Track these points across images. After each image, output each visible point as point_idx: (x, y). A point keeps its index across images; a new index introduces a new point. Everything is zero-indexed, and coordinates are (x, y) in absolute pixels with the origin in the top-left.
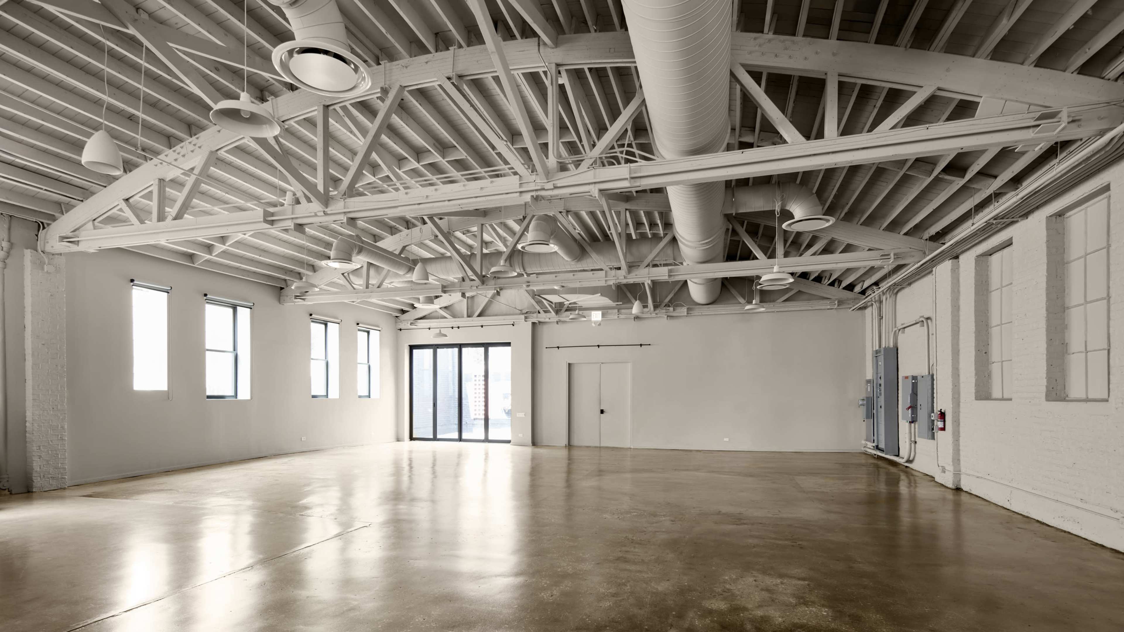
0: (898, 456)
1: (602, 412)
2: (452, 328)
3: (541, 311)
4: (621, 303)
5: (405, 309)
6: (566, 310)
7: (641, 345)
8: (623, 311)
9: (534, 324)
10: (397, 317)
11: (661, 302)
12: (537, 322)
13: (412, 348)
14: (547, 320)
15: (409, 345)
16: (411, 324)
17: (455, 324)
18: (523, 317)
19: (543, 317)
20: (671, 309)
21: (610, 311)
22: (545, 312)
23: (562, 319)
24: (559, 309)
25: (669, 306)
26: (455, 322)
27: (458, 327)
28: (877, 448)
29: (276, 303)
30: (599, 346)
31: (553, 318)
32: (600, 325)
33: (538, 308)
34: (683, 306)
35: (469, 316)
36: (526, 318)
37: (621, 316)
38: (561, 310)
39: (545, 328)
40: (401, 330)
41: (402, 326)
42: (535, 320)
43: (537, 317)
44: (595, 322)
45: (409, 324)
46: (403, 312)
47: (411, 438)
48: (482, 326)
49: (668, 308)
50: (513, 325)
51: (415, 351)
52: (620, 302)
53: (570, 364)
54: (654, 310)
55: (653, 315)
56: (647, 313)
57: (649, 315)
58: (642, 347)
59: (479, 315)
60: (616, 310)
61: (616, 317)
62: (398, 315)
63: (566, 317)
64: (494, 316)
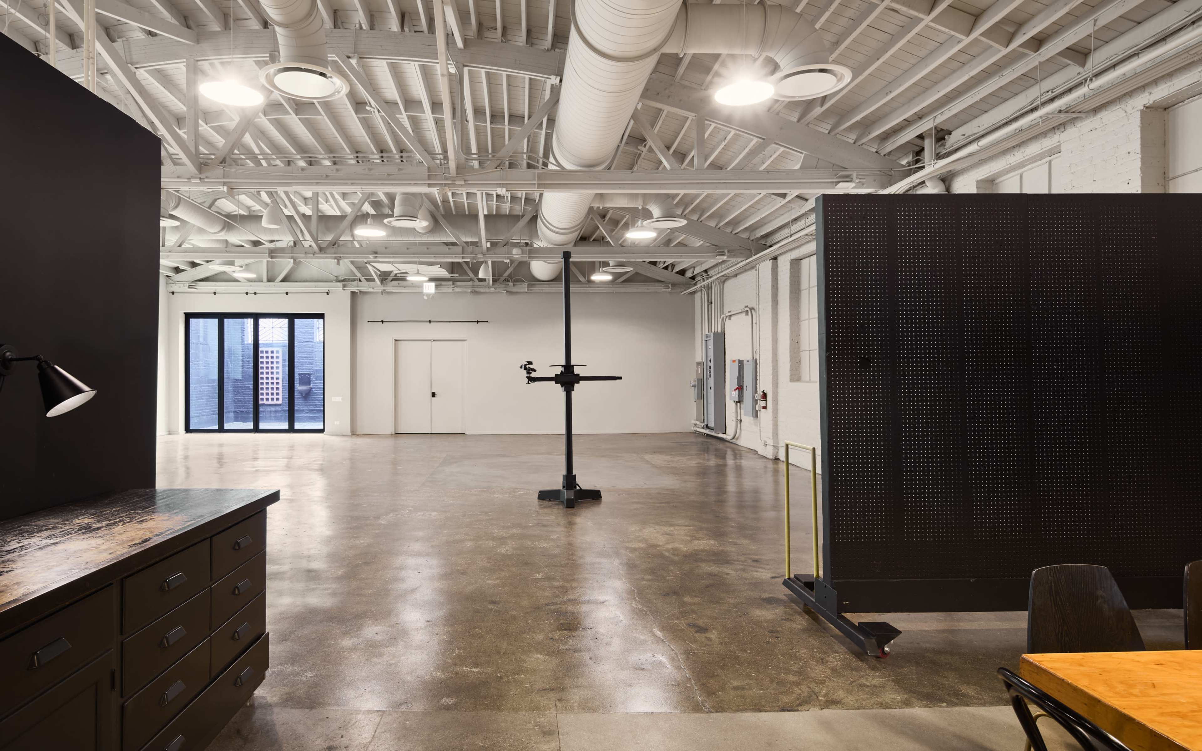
0: (725, 433)
1: (433, 395)
2: (247, 293)
3: (363, 279)
4: (457, 275)
5: (182, 267)
6: (393, 280)
7: (478, 322)
8: (458, 283)
9: (353, 293)
10: (166, 276)
11: (500, 275)
12: (358, 291)
13: (188, 316)
14: (371, 290)
15: (185, 313)
16: (190, 287)
17: (251, 290)
18: (340, 284)
19: (364, 286)
20: (511, 284)
21: (443, 283)
22: (368, 280)
23: (388, 289)
24: (384, 277)
25: (508, 281)
26: (251, 286)
27: (255, 294)
28: (707, 427)
30: (430, 321)
31: (378, 287)
32: (433, 297)
33: (359, 275)
34: (523, 282)
35: (269, 280)
36: (344, 286)
37: (457, 290)
38: (387, 279)
39: (367, 298)
40: (173, 293)
41: (175, 288)
42: (354, 289)
43: (358, 286)
44: (428, 295)
45: (187, 287)
46: (179, 271)
47: (187, 429)
48: (287, 294)
49: (507, 284)
50: (328, 293)
51: (193, 321)
52: (456, 273)
53: (396, 340)
54: (493, 284)
55: (492, 290)
56: (485, 287)
57: (487, 290)
58: (479, 323)
59: (284, 280)
60: (451, 283)
61: (450, 290)
62: (170, 274)
63: (393, 287)
64: (300, 281)
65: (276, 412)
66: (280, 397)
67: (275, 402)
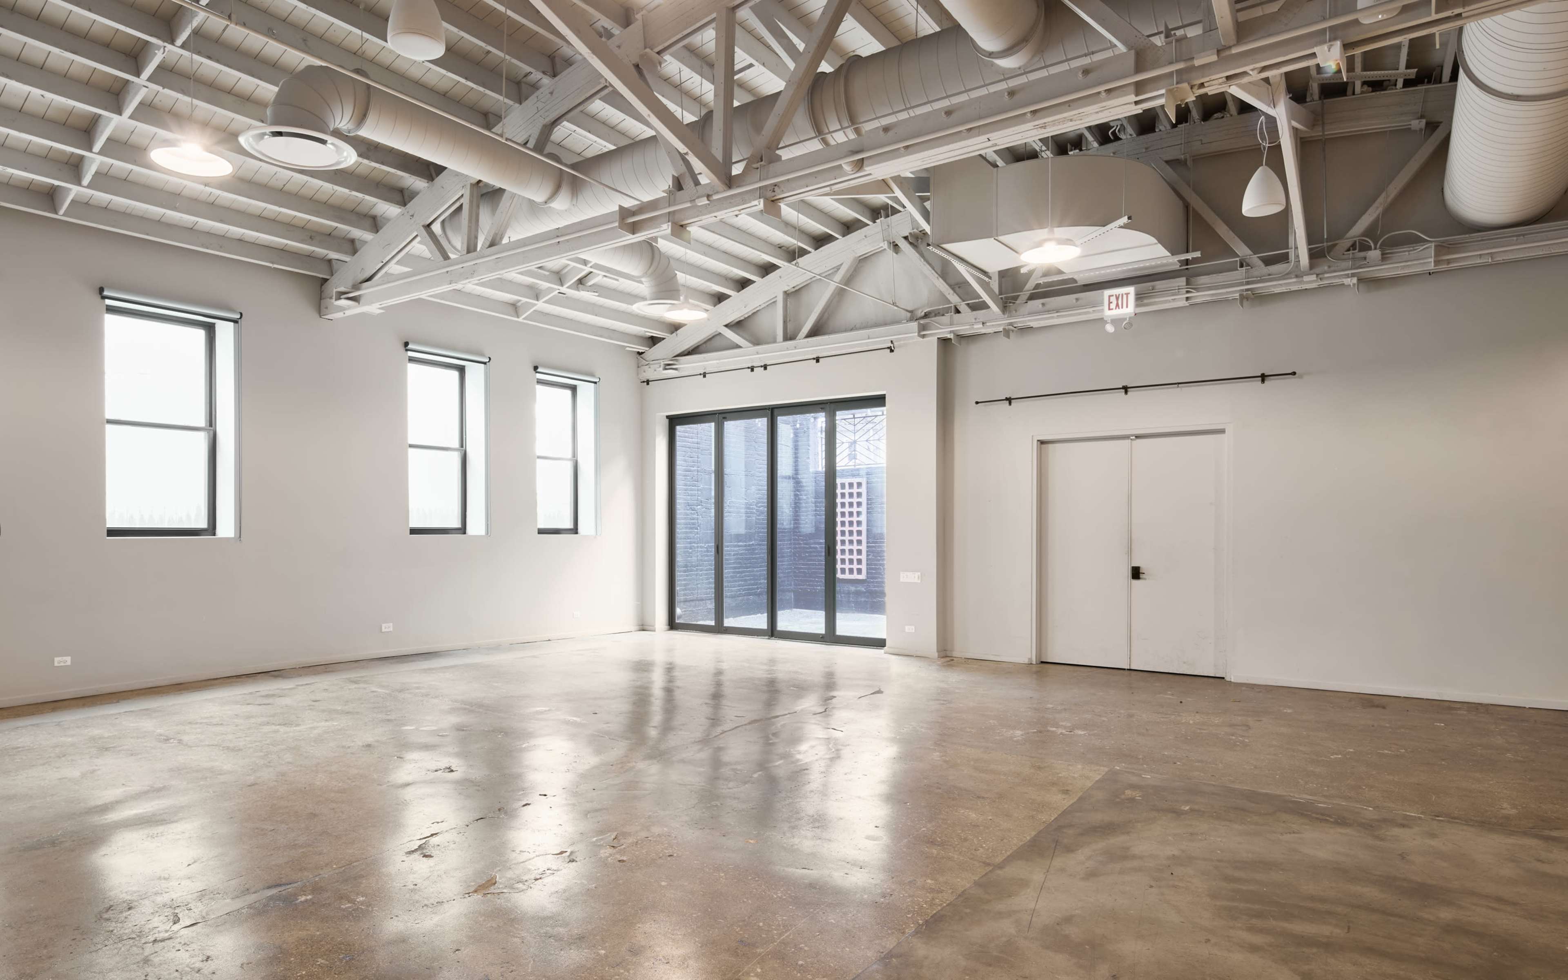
1: (1136, 573)
2: (752, 369)
3: (963, 307)
5: (655, 333)
6: (1032, 297)
7: (1263, 377)
8: (1204, 279)
9: (944, 343)
10: (640, 354)
11: (1337, 235)
12: (951, 336)
13: (674, 421)
14: (978, 328)
15: (668, 417)
16: (667, 367)
17: (759, 360)
18: (914, 325)
19: (968, 322)
20: (1374, 254)
21: (1160, 285)
22: (974, 308)
23: (1021, 321)
24: (1010, 293)
25: (1365, 248)
26: (758, 354)
27: (765, 367)
29: (312, 314)
30: (1126, 389)
31: (996, 320)
32: (1130, 324)
33: (954, 299)
34: (1418, 240)
35: (786, 338)
36: (923, 328)
37: (1200, 297)
38: (1016, 298)
39: (974, 350)
40: (648, 382)
41: (649, 374)
42: (946, 333)
43: (952, 325)
44: (1116, 321)
45: (665, 369)
46: (654, 341)
47: (673, 625)
48: (817, 360)
49: (1362, 254)
50: (891, 350)
51: (678, 431)
52: (1194, 250)
53: (1042, 442)
54: (1312, 266)
55: (1310, 281)
56: (1286, 276)
57: (1292, 285)
58: (1267, 382)
59: (814, 332)
60: (1182, 281)
61: (1180, 301)
62: (641, 349)
63: (1031, 314)
64: (846, 331)
65: (858, 593)
66: (864, 567)
67: (856, 576)
